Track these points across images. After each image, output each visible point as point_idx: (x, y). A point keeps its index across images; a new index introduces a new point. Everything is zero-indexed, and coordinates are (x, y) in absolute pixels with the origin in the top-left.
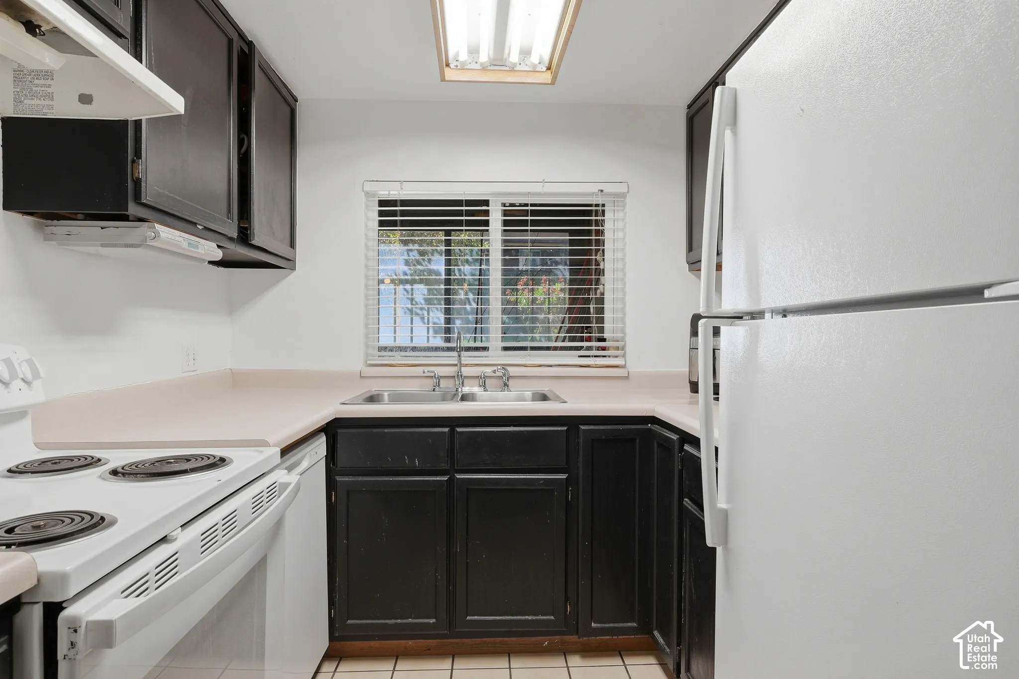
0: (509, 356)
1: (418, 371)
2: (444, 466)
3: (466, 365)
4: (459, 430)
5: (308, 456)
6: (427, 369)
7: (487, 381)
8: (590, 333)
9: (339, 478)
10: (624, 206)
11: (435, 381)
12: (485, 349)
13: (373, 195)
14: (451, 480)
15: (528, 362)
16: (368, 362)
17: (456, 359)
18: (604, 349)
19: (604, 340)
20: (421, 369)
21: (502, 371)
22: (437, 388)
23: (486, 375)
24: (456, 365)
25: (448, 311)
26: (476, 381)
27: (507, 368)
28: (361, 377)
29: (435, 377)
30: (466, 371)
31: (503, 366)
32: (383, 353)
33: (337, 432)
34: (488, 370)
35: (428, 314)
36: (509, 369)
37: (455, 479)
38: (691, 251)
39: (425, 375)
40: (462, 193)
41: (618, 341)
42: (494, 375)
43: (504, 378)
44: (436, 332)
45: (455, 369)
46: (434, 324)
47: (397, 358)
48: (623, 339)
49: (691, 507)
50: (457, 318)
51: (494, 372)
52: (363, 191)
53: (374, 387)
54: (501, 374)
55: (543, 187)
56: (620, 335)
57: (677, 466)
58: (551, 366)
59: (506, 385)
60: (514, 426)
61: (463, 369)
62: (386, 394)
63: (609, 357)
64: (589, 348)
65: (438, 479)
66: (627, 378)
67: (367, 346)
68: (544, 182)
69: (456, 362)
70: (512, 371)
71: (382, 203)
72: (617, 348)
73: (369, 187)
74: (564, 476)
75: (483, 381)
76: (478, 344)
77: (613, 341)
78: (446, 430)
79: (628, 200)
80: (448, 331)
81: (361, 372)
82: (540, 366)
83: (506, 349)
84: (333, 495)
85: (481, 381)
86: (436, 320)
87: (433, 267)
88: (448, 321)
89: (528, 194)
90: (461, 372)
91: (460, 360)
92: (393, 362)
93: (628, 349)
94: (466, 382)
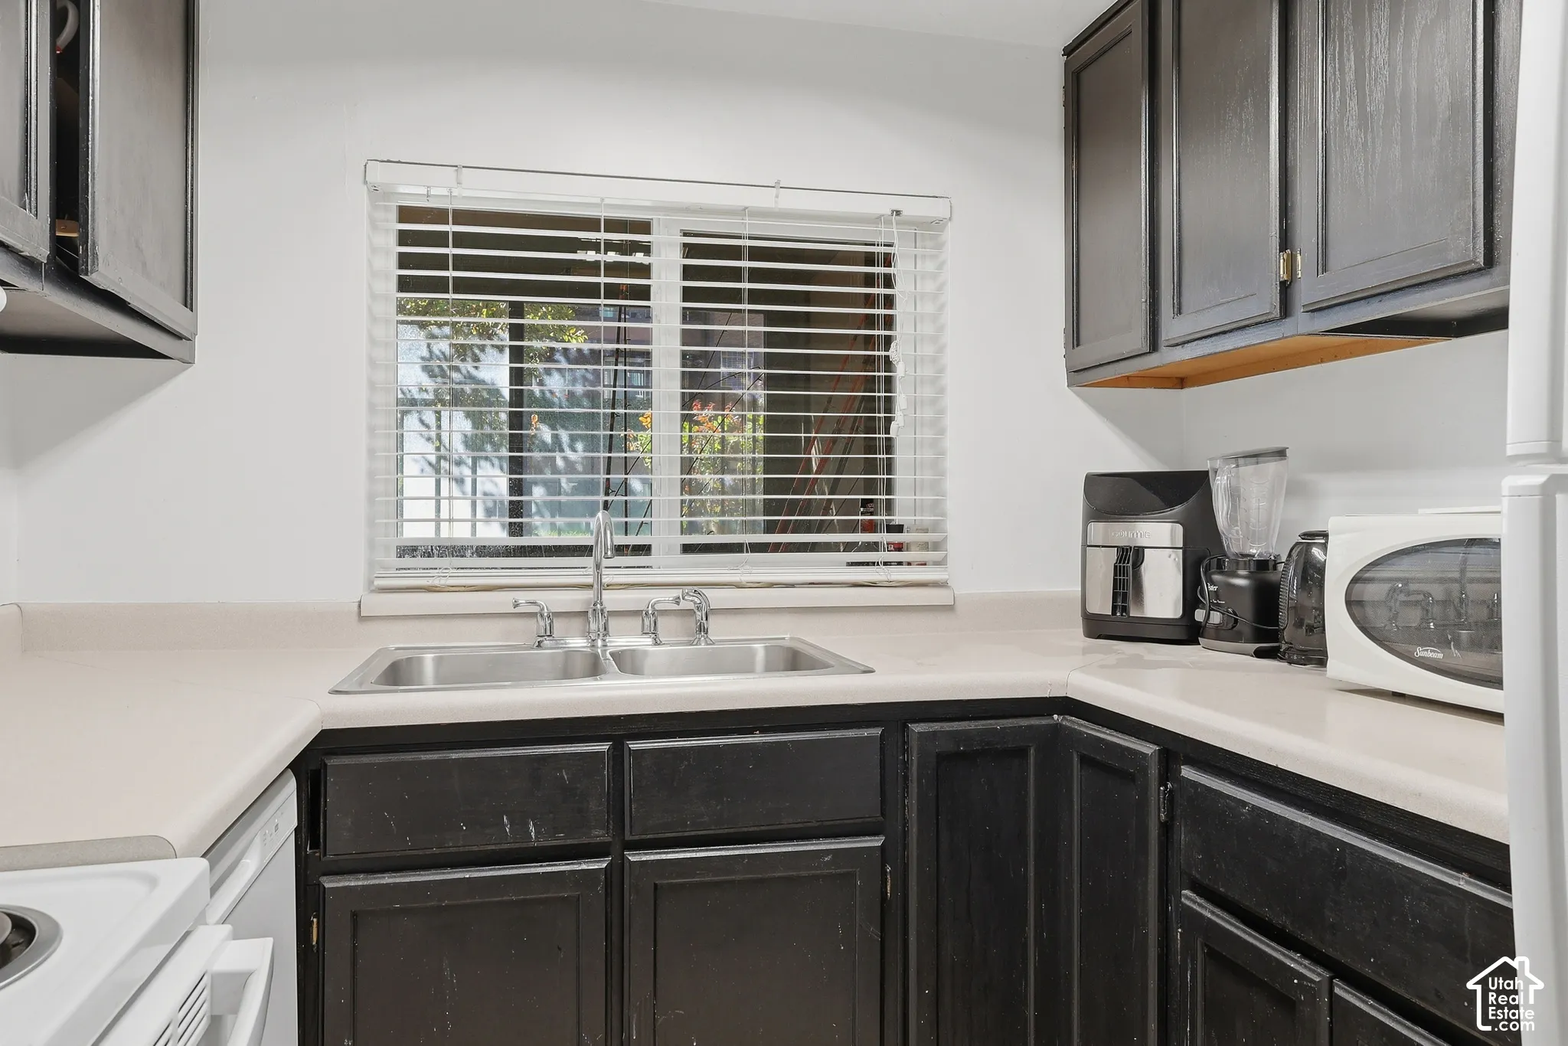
0: (697, 565)
1: (502, 601)
2: (599, 835)
3: (610, 586)
4: (635, 745)
5: (258, 840)
6: (523, 597)
7: (660, 620)
8: (872, 514)
9: (329, 883)
10: (940, 246)
11: (542, 623)
12: (644, 550)
13: (388, 195)
14: (619, 868)
15: (745, 578)
16: (379, 583)
17: (590, 571)
18: (899, 547)
19: (899, 529)
20: (508, 597)
21: (696, 599)
22: (547, 643)
23: (658, 607)
24: (590, 586)
25: (516, 465)
26: (636, 622)
27: (704, 591)
28: (362, 618)
29: (542, 616)
30: (612, 600)
31: (696, 588)
32: (408, 561)
33: (326, 765)
34: (664, 598)
35: (474, 471)
36: (709, 593)
37: (627, 865)
38: (1078, 345)
39: (518, 610)
40: (598, 201)
41: (926, 531)
42: (675, 607)
43: (699, 613)
44: (489, 513)
45: (589, 595)
46: (485, 494)
47: (445, 572)
48: (936, 527)
49: (1213, 913)
50: (536, 483)
51: (677, 601)
52: (365, 182)
53: (396, 640)
54: (691, 606)
55: (777, 197)
56: (927, 518)
57: (1156, 816)
58: (792, 585)
59: (702, 629)
60: (764, 731)
61: (607, 595)
62: (429, 658)
63: (909, 564)
64: (873, 547)
65: (584, 867)
66: (949, 608)
67: (371, 545)
68: (778, 186)
69: (589, 580)
70: (716, 598)
71: (406, 214)
72: (925, 546)
73: (379, 174)
74: (877, 842)
75: (649, 620)
76: (632, 540)
77: (918, 531)
78: (604, 747)
79: (949, 234)
80: (516, 509)
81: (360, 606)
82: (771, 585)
83: (687, 549)
84: (315, 926)
85: (647, 622)
86: (489, 487)
87: (483, 374)
88: (517, 487)
89: (743, 211)
90: (601, 604)
91: (599, 576)
92: (436, 582)
93: (951, 546)
94: (613, 623)
